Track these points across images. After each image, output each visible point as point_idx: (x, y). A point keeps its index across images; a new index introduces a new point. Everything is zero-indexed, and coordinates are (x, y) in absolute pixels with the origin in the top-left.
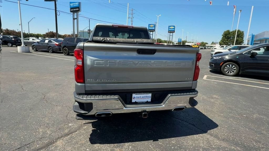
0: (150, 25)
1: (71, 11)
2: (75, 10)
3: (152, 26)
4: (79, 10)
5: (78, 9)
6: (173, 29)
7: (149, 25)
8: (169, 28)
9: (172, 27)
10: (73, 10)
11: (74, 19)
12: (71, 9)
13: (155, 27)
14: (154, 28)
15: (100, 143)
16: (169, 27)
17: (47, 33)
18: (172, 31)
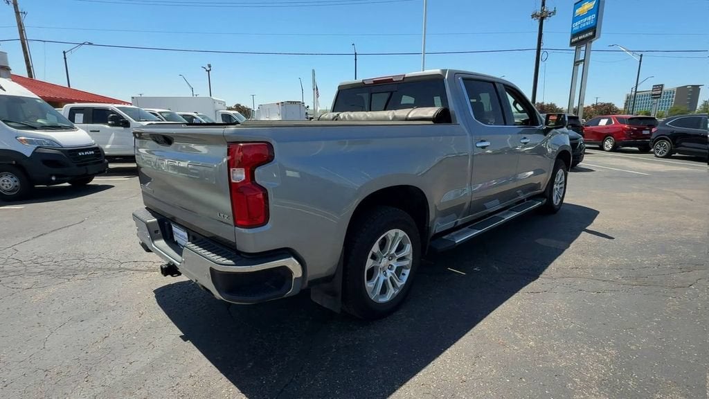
1: (572, 44)
2: (583, 37)
4: (594, 36)
5: (591, 34)
10: (576, 39)
11: (576, 63)
12: (574, 36)
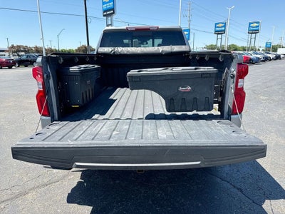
0: (218, 24)
1: (104, 16)
2: (109, 13)
3: (221, 25)
4: (114, 13)
5: (112, 12)
6: (257, 27)
7: (216, 24)
8: (249, 26)
9: (255, 25)
10: (106, 13)
12: (104, 12)
13: (225, 26)
14: (223, 29)
15: (79, 204)
16: (250, 24)
17: (79, 48)
18: (254, 31)
